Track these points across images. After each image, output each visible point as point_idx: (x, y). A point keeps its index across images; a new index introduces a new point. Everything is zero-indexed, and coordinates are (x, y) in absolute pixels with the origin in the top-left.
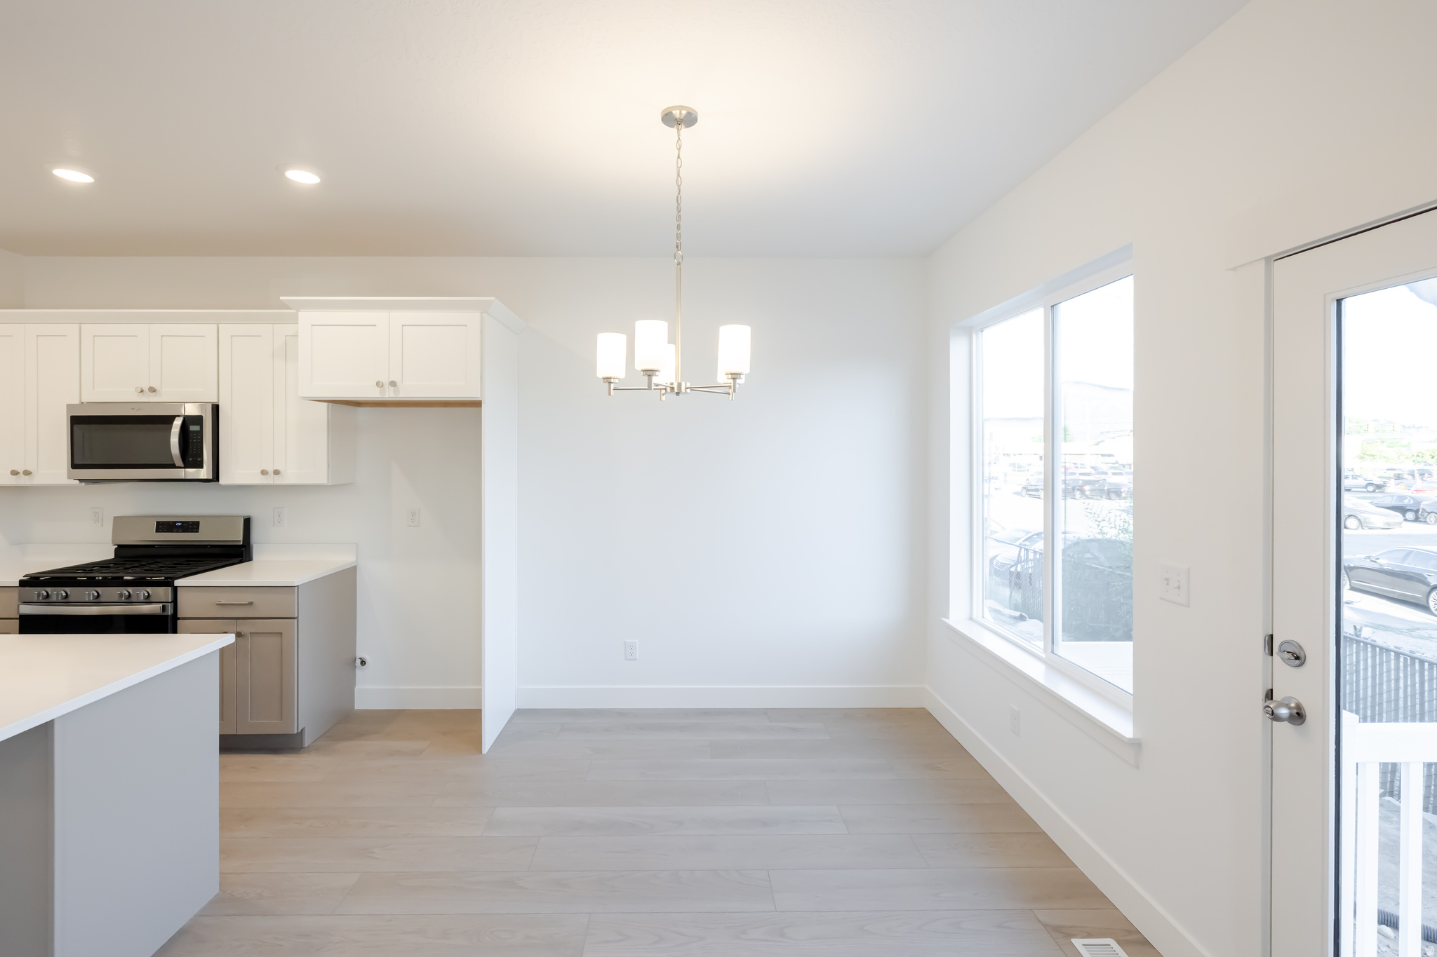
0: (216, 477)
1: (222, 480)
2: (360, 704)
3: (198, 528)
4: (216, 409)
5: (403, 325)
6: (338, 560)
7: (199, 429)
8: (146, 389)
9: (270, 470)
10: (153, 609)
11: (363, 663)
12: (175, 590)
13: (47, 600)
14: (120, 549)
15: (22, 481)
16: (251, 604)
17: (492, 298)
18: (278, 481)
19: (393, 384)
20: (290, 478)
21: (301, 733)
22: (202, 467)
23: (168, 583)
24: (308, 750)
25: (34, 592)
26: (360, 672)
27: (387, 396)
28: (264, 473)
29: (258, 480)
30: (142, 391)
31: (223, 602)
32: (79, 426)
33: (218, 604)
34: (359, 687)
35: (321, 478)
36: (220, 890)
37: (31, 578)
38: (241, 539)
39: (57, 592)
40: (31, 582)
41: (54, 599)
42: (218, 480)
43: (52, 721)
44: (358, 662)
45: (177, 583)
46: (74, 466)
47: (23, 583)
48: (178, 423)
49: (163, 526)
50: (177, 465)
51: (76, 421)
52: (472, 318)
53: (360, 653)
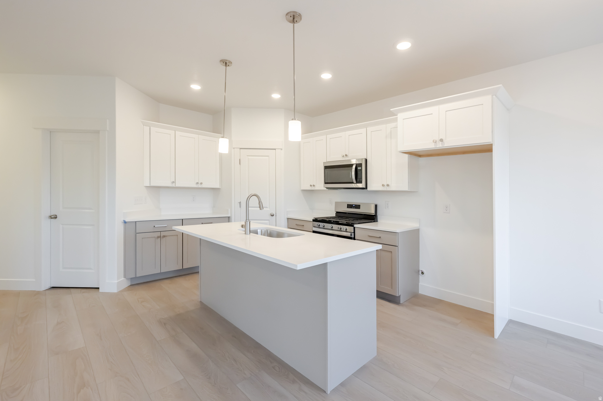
0: (366, 188)
1: (368, 189)
2: (421, 291)
3: (360, 207)
4: (366, 160)
5: (446, 111)
6: (412, 225)
7: (361, 169)
8: (344, 155)
9: (385, 184)
10: (348, 234)
11: (422, 273)
12: (354, 228)
13: (319, 227)
14: (337, 213)
15: (313, 188)
16: (380, 237)
17: (501, 85)
18: (388, 189)
19: (441, 140)
20: (393, 188)
21: (399, 297)
22: (362, 183)
23: (352, 225)
24: (402, 305)
25: (316, 224)
26: (421, 277)
27: (438, 147)
28: (383, 185)
29: (381, 188)
30: (343, 156)
31: (370, 235)
32: (327, 169)
33: (368, 236)
34: (421, 284)
35: (406, 188)
36: (377, 354)
37: (315, 219)
38: (374, 213)
39: (322, 224)
40: (315, 220)
41: (321, 226)
42: (367, 188)
43: (327, 263)
44: (420, 272)
45: (355, 226)
46: (326, 183)
47: (314, 221)
48: (354, 167)
49: (350, 206)
50: (354, 183)
51: (326, 168)
52: (487, 100)
53: (421, 268)
